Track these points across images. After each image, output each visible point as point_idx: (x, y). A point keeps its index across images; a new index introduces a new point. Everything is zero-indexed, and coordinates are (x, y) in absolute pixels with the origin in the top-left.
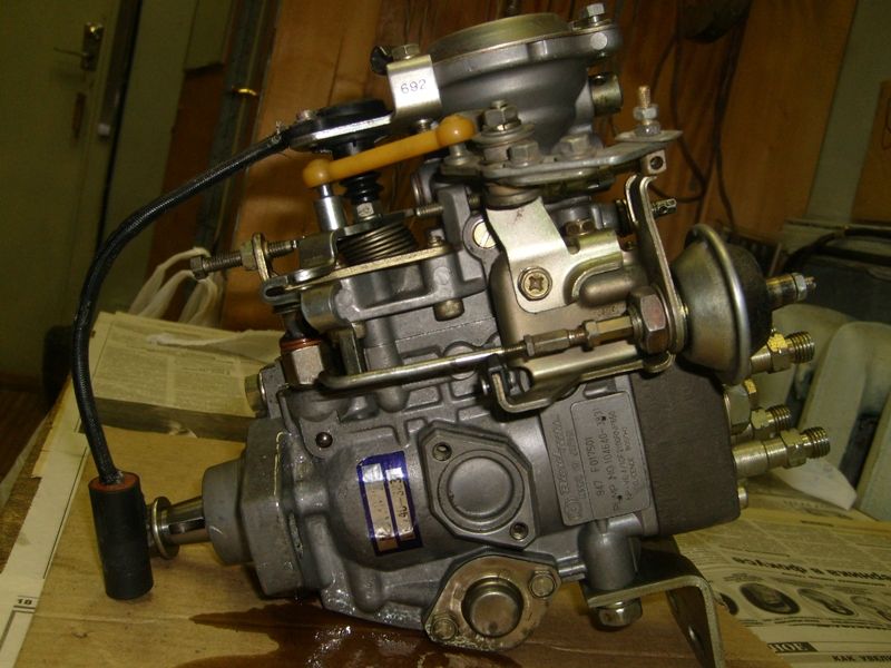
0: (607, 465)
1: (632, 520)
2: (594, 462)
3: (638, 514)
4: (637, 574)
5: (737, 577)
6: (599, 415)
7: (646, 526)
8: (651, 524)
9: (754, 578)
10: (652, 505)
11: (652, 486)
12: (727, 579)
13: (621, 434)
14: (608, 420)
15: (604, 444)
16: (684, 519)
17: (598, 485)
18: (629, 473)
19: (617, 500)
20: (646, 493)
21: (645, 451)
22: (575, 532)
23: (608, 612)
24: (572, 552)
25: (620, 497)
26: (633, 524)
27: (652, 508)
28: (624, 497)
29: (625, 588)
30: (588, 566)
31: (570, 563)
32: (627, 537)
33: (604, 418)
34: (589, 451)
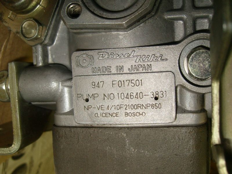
0: (116, 94)
1: (67, 107)
2: (121, 84)
3: (71, 112)
4: (30, 103)
5: (32, 162)
6: (160, 95)
7: (62, 116)
8: (62, 121)
9: (30, 170)
10: (77, 125)
11: (91, 127)
12: (32, 158)
13: (139, 110)
14: (154, 102)
15: (134, 95)
16: (62, 147)
17: (101, 84)
18: (106, 111)
19: (85, 98)
20: (87, 122)
21: (121, 128)
22: (66, 63)
23: (5, 77)
24: (53, 60)
25: (87, 100)
26: (63, 107)
27: (74, 124)
28: (87, 104)
29: (19, 92)
30: (40, 68)
31: (45, 55)
32: (56, 101)
33: (156, 99)
34: (131, 81)
